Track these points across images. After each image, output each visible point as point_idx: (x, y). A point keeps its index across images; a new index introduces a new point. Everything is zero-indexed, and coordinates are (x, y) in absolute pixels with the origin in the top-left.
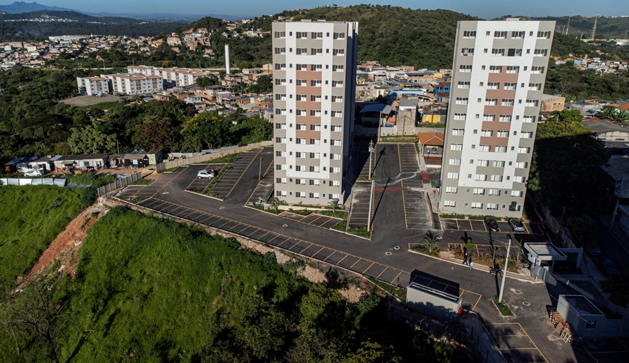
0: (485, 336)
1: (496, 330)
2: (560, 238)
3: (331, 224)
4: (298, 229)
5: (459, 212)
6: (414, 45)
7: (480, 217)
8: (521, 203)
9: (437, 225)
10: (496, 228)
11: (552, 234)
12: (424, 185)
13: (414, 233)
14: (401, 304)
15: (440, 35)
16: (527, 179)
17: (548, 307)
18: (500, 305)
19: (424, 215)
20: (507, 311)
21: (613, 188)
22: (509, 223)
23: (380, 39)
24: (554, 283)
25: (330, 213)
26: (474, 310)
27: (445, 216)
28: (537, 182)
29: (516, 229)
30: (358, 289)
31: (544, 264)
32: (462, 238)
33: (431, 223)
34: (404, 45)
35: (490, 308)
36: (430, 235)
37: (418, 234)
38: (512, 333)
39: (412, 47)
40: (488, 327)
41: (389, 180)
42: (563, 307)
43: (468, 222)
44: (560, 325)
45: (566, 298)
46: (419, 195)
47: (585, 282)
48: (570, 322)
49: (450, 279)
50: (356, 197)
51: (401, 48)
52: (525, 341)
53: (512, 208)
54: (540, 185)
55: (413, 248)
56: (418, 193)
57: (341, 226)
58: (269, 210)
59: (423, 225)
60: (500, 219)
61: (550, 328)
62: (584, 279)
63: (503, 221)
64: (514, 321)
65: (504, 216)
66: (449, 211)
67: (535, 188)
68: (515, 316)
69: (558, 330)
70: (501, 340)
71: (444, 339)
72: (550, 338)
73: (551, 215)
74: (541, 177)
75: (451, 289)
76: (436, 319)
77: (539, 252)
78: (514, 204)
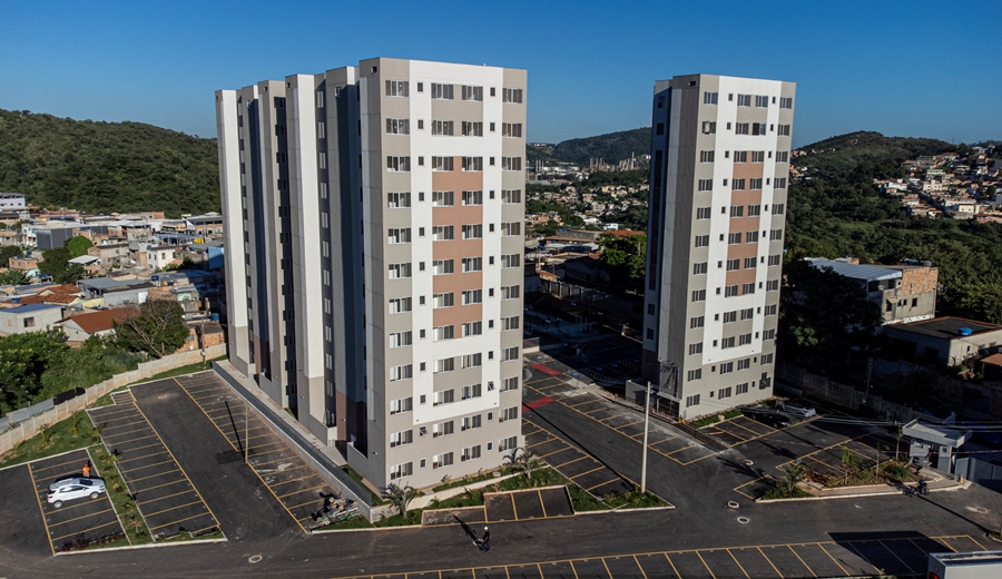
6: (118, 178)
15: (159, 162)
34: (96, 180)
39: (115, 182)
51: (93, 185)
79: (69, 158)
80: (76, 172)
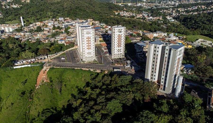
3: (96, 64)
4: (91, 65)
5: (115, 58)
7: (118, 58)
8: (124, 55)
9: (112, 61)
10: (121, 59)
11: (129, 59)
12: (107, 54)
13: (110, 62)
17: (131, 68)
19: (110, 59)
21: (136, 51)
23: (66, 9)
25: (94, 62)
26: (123, 70)
27: (113, 59)
28: (126, 51)
29: (124, 59)
31: (130, 63)
33: (111, 61)
36: (112, 63)
41: (100, 54)
42: (133, 68)
44: (133, 70)
45: (133, 66)
46: (107, 56)
49: (118, 68)
50: (97, 58)
53: (123, 56)
55: (111, 65)
57: (98, 63)
58: (83, 63)
66: (114, 58)
77: (129, 62)
78: (123, 55)
79: (70, 7)
80: (71, 10)
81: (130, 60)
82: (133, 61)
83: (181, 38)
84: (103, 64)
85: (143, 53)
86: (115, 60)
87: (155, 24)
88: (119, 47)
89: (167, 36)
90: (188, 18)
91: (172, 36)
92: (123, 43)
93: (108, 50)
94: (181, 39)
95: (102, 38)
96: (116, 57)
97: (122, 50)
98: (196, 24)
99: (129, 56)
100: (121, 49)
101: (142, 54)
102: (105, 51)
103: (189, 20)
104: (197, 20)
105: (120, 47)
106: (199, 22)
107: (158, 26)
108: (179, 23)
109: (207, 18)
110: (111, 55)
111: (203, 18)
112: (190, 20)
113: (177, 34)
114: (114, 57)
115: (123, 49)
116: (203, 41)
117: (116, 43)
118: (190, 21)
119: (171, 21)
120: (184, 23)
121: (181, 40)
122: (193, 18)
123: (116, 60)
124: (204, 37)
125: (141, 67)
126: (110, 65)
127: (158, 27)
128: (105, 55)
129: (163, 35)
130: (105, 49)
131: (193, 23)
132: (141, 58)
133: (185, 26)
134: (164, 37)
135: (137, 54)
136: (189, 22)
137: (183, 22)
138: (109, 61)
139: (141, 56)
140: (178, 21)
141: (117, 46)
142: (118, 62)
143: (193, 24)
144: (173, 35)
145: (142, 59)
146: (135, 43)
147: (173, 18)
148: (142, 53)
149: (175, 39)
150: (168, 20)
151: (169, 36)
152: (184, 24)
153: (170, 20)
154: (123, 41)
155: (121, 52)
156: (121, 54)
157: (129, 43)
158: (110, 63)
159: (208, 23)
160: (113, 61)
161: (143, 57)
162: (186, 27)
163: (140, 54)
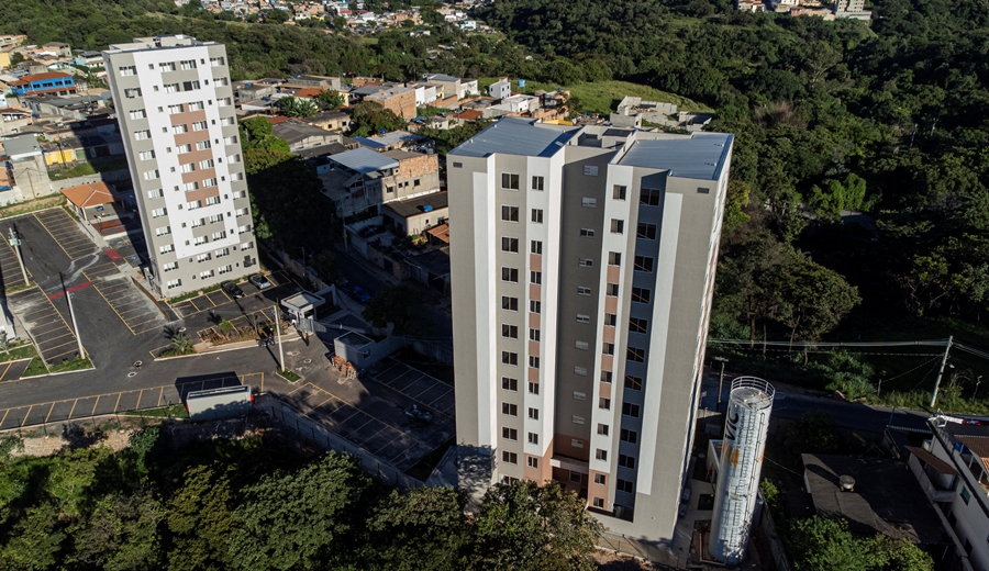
0: (286, 409)
1: (293, 399)
2: (308, 280)
3: (17, 371)
5: (189, 289)
7: (216, 287)
8: (254, 254)
10: (240, 294)
11: (299, 278)
12: (120, 267)
13: (148, 336)
14: (185, 422)
16: (252, 226)
17: (326, 355)
18: (285, 374)
19: (147, 309)
20: (294, 377)
22: (250, 281)
24: (325, 330)
26: (263, 389)
27: (174, 300)
28: (266, 228)
29: (262, 286)
30: (122, 431)
31: (307, 315)
32: (209, 320)
33: (161, 316)
35: (278, 382)
36: (171, 333)
37: (154, 335)
38: (309, 394)
40: (284, 399)
41: (62, 278)
42: (340, 349)
43: (203, 298)
44: (344, 367)
45: (340, 339)
46: (121, 284)
47: (347, 316)
48: (350, 360)
49: (222, 371)
52: (322, 395)
53: (247, 265)
54: (270, 230)
55: (159, 355)
56: (118, 281)
57: (34, 367)
59: (154, 322)
60: (238, 280)
61: (336, 373)
62: (344, 315)
63: (242, 281)
64: (305, 382)
65: (241, 276)
66: (176, 292)
67: (266, 235)
68: (303, 378)
69: (343, 372)
70: (301, 405)
71: (248, 432)
72: (340, 382)
73: (291, 258)
74: (268, 221)
75: (229, 380)
76: (231, 418)
77: (298, 303)
78: (247, 258)
81: (308, 288)
82: (328, 296)
83: (549, 100)
84: (86, 363)
85: (387, 220)
86: (187, 308)
87: (399, 45)
88: (200, 205)
89: (482, 94)
90: (531, 9)
91: (503, 94)
92: (231, 169)
93: (127, 229)
94: (552, 107)
95: (74, 146)
96: (197, 281)
97: (230, 223)
98: (573, 34)
99: (296, 256)
100: (221, 217)
101: (380, 229)
102: (102, 242)
103: (537, 17)
104: (572, 19)
105: (212, 200)
106: (581, 26)
107: (414, 52)
108: (500, 37)
109: (608, 7)
110: (151, 271)
111: (590, 6)
112: (541, 19)
113: (523, 83)
114: (180, 283)
115: (240, 212)
116: (642, 106)
117: (169, 180)
118: (544, 22)
119: (463, 27)
120: (522, 33)
121: (554, 111)
122: (551, 10)
123: (202, 302)
124: (634, 86)
125: (395, 333)
126: (147, 361)
127: (413, 57)
128: (109, 278)
129: (463, 96)
130: (103, 229)
131: (559, 33)
132: (381, 257)
133: (529, 46)
134: (466, 101)
135: (348, 233)
136: (540, 27)
137: (516, 32)
138: (140, 323)
139: (376, 245)
140: (493, 26)
141: (183, 200)
142: (216, 319)
143: (562, 37)
144: (509, 91)
145: (388, 267)
146: (322, 158)
147: (468, 15)
148: (377, 221)
149: (525, 109)
150: (450, 24)
151: (489, 96)
152: (520, 37)
153: (457, 25)
154: (228, 151)
155: (224, 235)
156: (227, 252)
157: (272, 163)
158: (148, 338)
159: (615, 26)
160: (173, 317)
161: (388, 250)
162: (535, 49)
163: (366, 229)
